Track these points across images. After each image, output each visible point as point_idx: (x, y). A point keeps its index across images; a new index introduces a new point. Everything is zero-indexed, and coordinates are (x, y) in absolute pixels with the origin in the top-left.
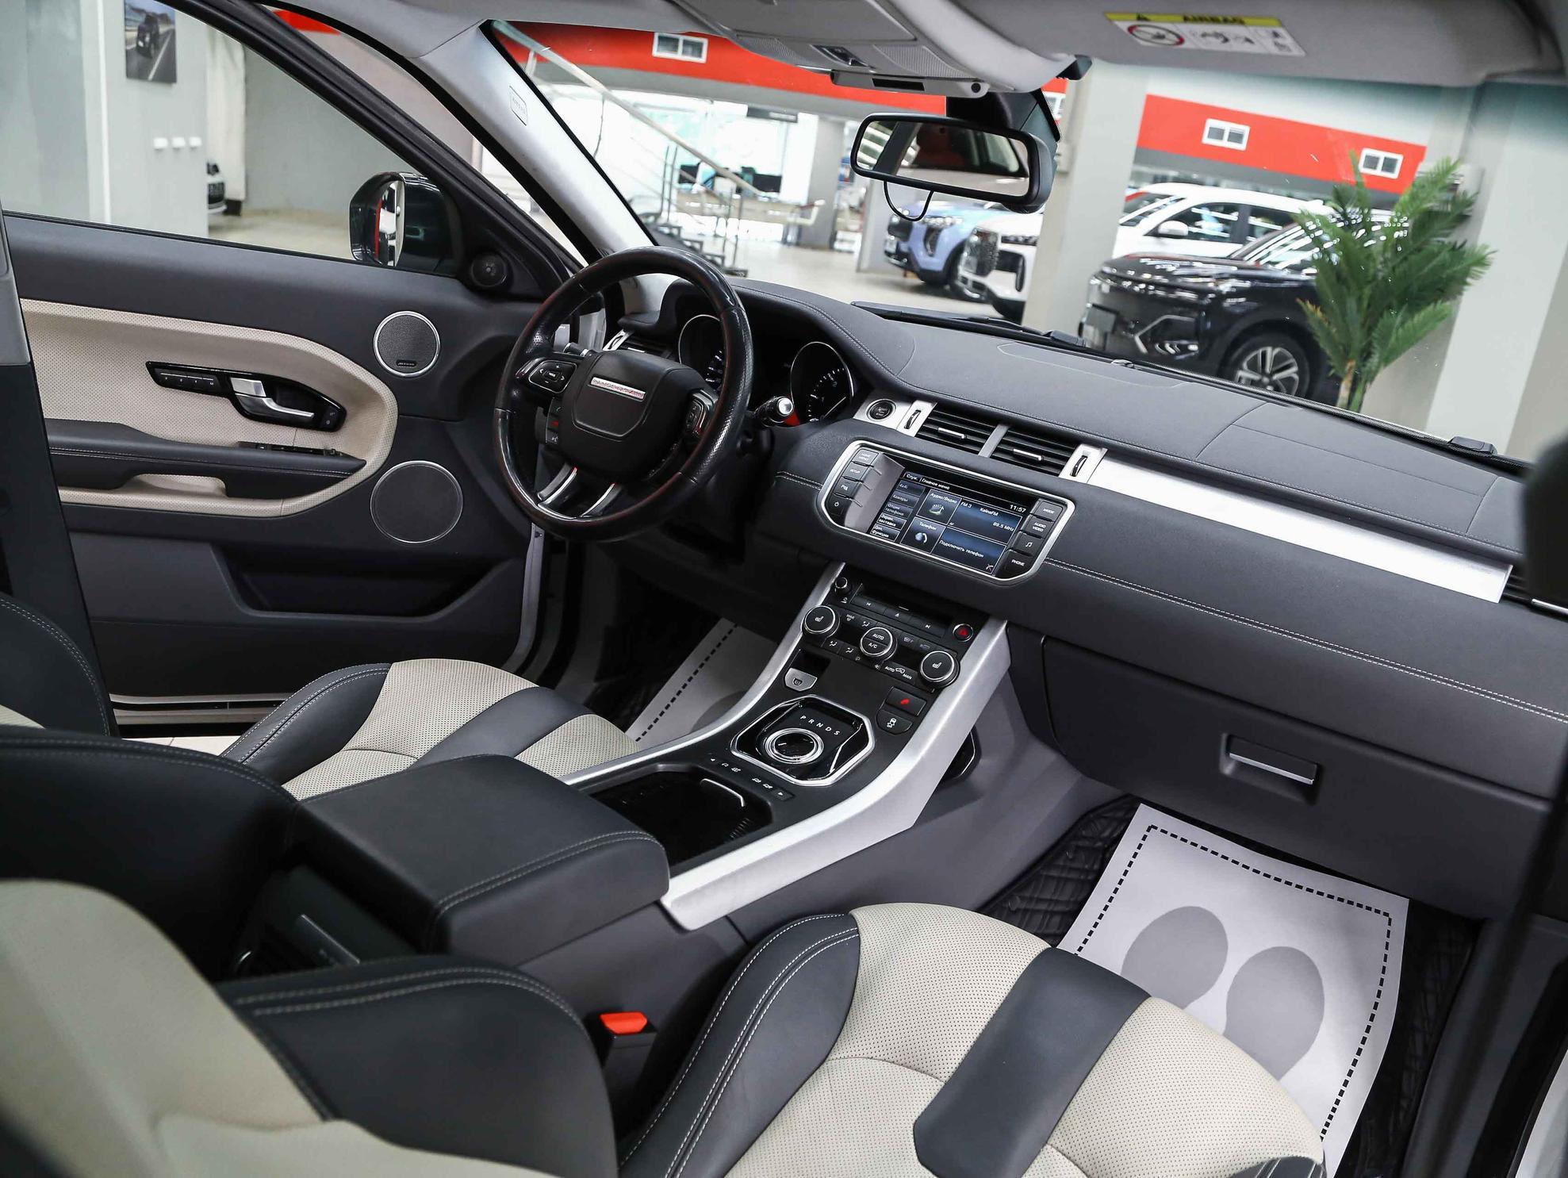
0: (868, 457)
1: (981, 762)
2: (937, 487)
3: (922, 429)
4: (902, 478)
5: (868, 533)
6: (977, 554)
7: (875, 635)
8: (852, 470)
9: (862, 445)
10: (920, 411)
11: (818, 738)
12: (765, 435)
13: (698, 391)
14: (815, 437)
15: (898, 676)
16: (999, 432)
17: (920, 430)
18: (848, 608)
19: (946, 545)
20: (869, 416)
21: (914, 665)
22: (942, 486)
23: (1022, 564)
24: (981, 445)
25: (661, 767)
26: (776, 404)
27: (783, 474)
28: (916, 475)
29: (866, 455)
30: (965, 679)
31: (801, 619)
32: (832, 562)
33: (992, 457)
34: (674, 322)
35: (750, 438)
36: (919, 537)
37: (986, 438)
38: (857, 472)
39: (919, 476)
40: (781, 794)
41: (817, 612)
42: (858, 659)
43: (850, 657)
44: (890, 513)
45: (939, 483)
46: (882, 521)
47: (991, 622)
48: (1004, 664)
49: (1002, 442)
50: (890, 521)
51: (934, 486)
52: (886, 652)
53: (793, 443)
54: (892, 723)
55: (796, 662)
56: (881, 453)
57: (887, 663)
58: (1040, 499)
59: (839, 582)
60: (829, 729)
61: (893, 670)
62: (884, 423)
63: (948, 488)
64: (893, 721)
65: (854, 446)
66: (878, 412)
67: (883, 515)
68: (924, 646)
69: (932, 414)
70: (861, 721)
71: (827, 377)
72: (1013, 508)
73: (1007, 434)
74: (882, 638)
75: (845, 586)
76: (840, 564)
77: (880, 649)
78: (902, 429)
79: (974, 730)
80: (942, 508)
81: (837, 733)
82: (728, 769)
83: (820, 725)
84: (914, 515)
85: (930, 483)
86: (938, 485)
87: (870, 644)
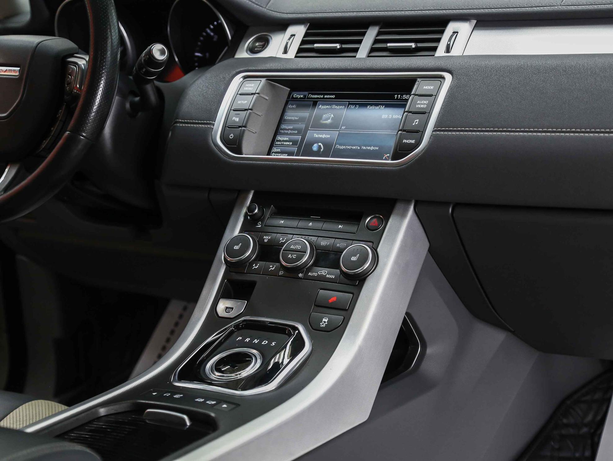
0: (253, 86)
1: (429, 351)
2: (324, 98)
3: (300, 50)
4: (290, 99)
5: (269, 154)
6: (372, 148)
7: (292, 247)
8: (239, 102)
9: (245, 77)
10: (294, 35)
11: (254, 351)
12: (149, 88)
13: (72, 56)
14: (200, 81)
15: (322, 279)
16: (371, 34)
17: (298, 53)
18: (263, 231)
19: (342, 147)
20: (249, 52)
21: (336, 265)
22: (328, 96)
23: (413, 142)
24: (356, 50)
25: (102, 411)
26: (150, 53)
27: (176, 122)
28: (301, 93)
29: (250, 85)
30: (385, 264)
31: (221, 254)
32: (241, 193)
33: (368, 56)
34: (46, 13)
35: (136, 96)
36: (315, 148)
37: (360, 42)
38: (245, 102)
39: (306, 93)
40: (225, 406)
41: (235, 241)
42: (281, 273)
43: (274, 274)
44: (287, 134)
45: (324, 94)
46: (279, 143)
47: (399, 207)
48: (424, 245)
49: (376, 41)
50: (286, 141)
51: (321, 98)
52: (305, 259)
53: (180, 94)
54: (325, 322)
55: (224, 294)
56: (263, 80)
57: (309, 269)
58: (418, 80)
59: (250, 209)
60: (265, 342)
61: (316, 274)
62: (265, 54)
63: (333, 96)
64: (325, 320)
65: (238, 79)
66: (256, 47)
67: (279, 138)
68: (340, 244)
69: (306, 35)
70: (295, 329)
71: (207, 33)
72: (397, 97)
73: (379, 34)
74: (299, 247)
75: (256, 211)
76: (248, 192)
77: (299, 258)
78: (280, 55)
79: (407, 314)
80: (332, 115)
81: (273, 344)
82: (171, 396)
83: (256, 341)
84: (306, 130)
85: (316, 96)
86: (324, 96)
87: (290, 256)
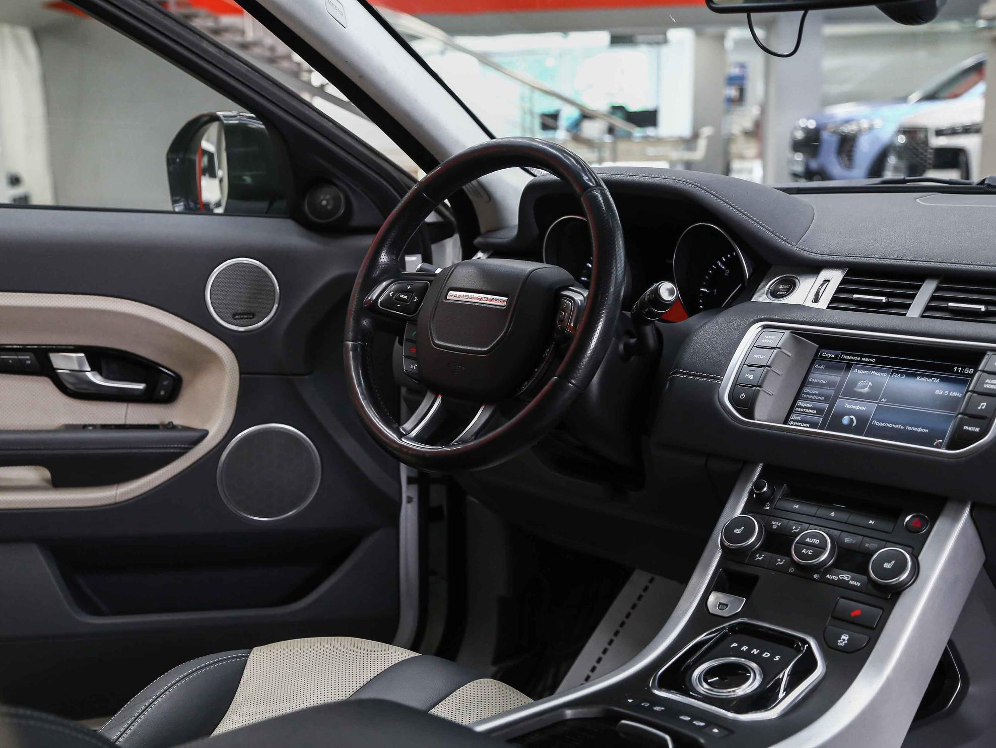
0: (774, 338)
1: (972, 689)
2: (860, 361)
3: (834, 300)
4: (817, 358)
5: (785, 422)
6: (920, 430)
7: (808, 540)
8: (756, 356)
9: (765, 327)
10: (829, 281)
11: (754, 665)
12: (649, 330)
13: (567, 288)
14: (708, 326)
15: (843, 584)
16: (928, 289)
17: (831, 302)
18: (772, 515)
19: (881, 424)
20: (769, 296)
21: (862, 570)
22: (867, 360)
23: (977, 430)
24: (907, 307)
25: (569, 713)
26: (656, 292)
27: (676, 372)
28: (832, 351)
29: (770, 337)
30: (928, 578)
31: (718, 536)
32: (746, 465)
33: (922, 316)
35: (633, 337)
36: (845, 420)
37: (913, 297)
38: (763, 357)
39: (839, 352)
40: (716, 730)
41: (736, 523)
42: (791, 570)
43: (782, 570)
44: (811, 400)
45: (862, 357)
46: (800, 409)
47: (950, 507)
48: (977, 559)
49: (933, 298)
50: (809, 408)
51: (857, 361)
52: (824, 557)
53: (684, 338)
54: (844, 640)
55: (716, 585)
56: (787, 332)
57: (829, 570)
58: (989, 353)
59: (758, 485)
60: (766, 655)
61: (835, 578)
62: (791, 300)
63: (874, 360)
64: (845, 637)
65: (755, 329)
66: (779, 290)
67: (800, 403)
68: (869, 545)
69: (843, 282)
70: (805, 642)
71: (717, 265)
72: (957, 370)
73: (938, 289)
74: (817, 541)
75: (765, 489)
76: (756, 465)
77: (817, 555)
78: (809, 303)
79: (950, 643)
80: (870, 383)
81: (777, 658)
82: (650, 709)
83: (755, 651)
84: (836, 397)
85: (851, 358)
86: (861, 359)
87: (804, 551)
